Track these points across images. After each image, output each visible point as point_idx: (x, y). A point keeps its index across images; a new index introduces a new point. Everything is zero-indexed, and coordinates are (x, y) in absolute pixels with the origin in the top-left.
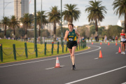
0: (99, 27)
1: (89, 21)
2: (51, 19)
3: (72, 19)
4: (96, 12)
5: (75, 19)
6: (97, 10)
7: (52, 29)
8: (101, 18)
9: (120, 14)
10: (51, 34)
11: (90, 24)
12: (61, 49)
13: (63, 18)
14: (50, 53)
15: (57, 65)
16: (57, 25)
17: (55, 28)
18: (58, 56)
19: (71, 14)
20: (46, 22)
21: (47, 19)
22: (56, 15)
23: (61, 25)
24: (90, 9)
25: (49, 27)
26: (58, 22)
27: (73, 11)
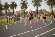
0: (26, 11)
1: (21, 9)
2: (5, 8)
3: (14, 8)
4: (24, 5)
5: (15, 8)
6: (25, 4)
7: (5, 12)
8: (26, 8)
9: (35, 6)
10: (5, 14)
11: (22, 10)
12: (8, 21)
13: (10, 8)
14: (4, 23)
15: (6, 28)
16: (7, 10)
17: (6, 12)
18: (7, 25)
19: (13, 6)
20: (2, 9)
21: (3, 8)
22: (7, 6)
23: (9, 10)
24: (21, 4)
25: (4, 11)
26: (8, 9)
27: (14, 5)
